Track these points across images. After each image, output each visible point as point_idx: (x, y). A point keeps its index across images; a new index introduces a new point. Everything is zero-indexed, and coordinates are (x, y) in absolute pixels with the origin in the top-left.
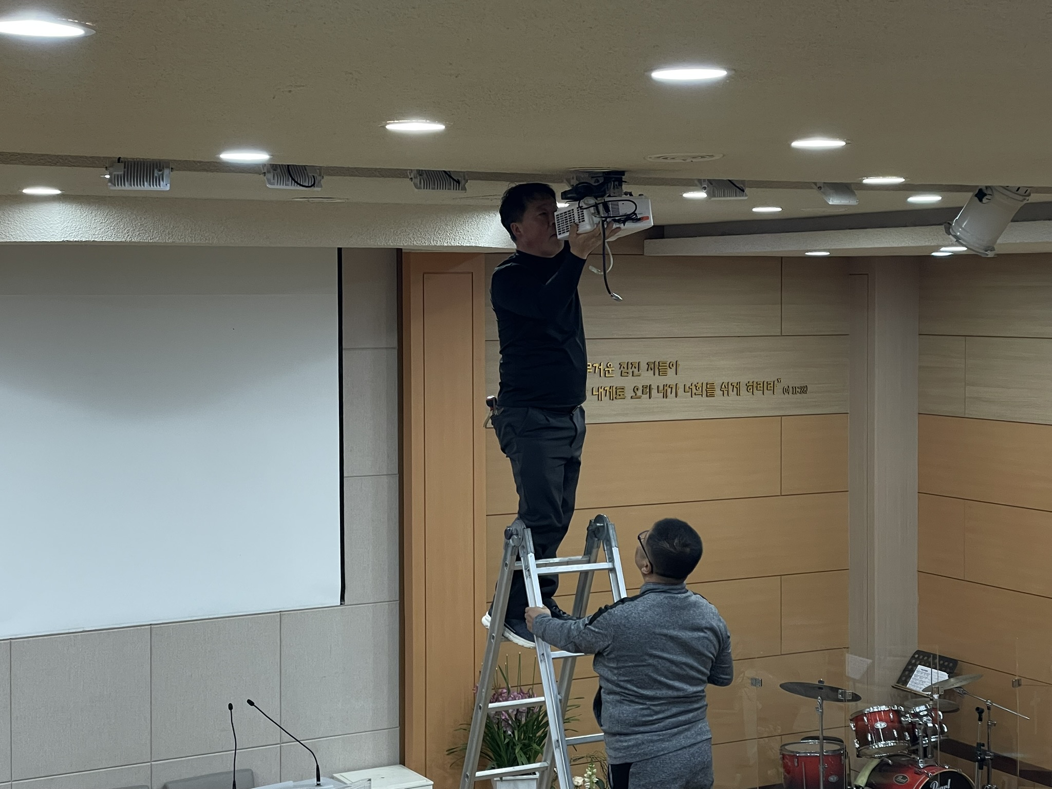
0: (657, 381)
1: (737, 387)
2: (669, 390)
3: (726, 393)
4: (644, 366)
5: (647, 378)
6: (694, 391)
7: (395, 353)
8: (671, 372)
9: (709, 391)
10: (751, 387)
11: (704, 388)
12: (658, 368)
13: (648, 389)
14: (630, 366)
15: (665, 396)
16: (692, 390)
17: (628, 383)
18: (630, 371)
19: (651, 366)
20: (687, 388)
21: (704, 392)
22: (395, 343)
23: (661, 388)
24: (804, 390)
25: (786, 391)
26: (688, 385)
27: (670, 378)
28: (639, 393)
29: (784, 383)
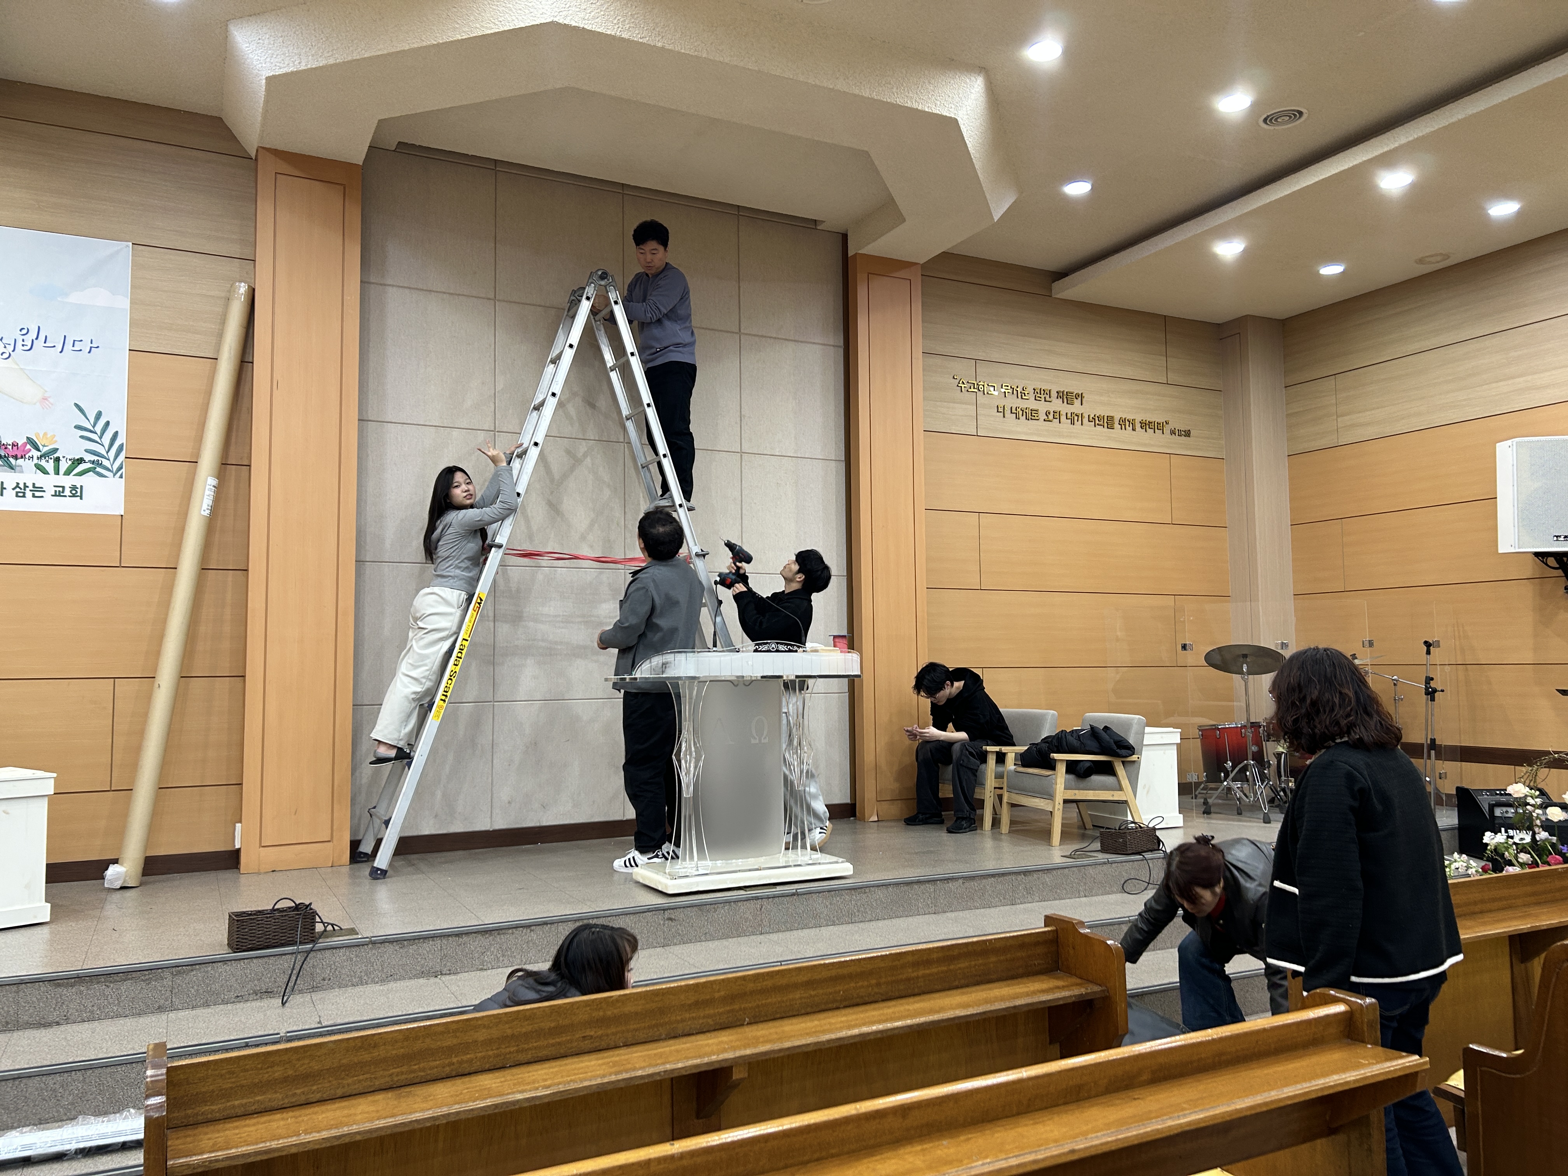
0: (1065, 409)
1: (1132, 423)
2: (1076, 418)
3: (1123, 426)
4: (1054, 394)
5: (1057, 405)
6: (1097, 422)
7: (841, 351)
8: (1077, 402)
9: (1109, 423)
10: (1145, 425)
11: (1106, 420)
12: (1066, 397)
13: (1057, 415)
14: (1042, 392)
15: (1073, 423)
16: (1097, 420)
17: (1042, 407)
18: (1043, 397)
19: (1060, 395)
20: (1091, 419)
21: (1106, 425)
22: (841, 342)
23: (1069, 415)
24: (1188, 434)
25: (1173, 432)
26: (1092, 416)
27: (1076, 408)
28: (1051, 417)
29: (1171, 426)
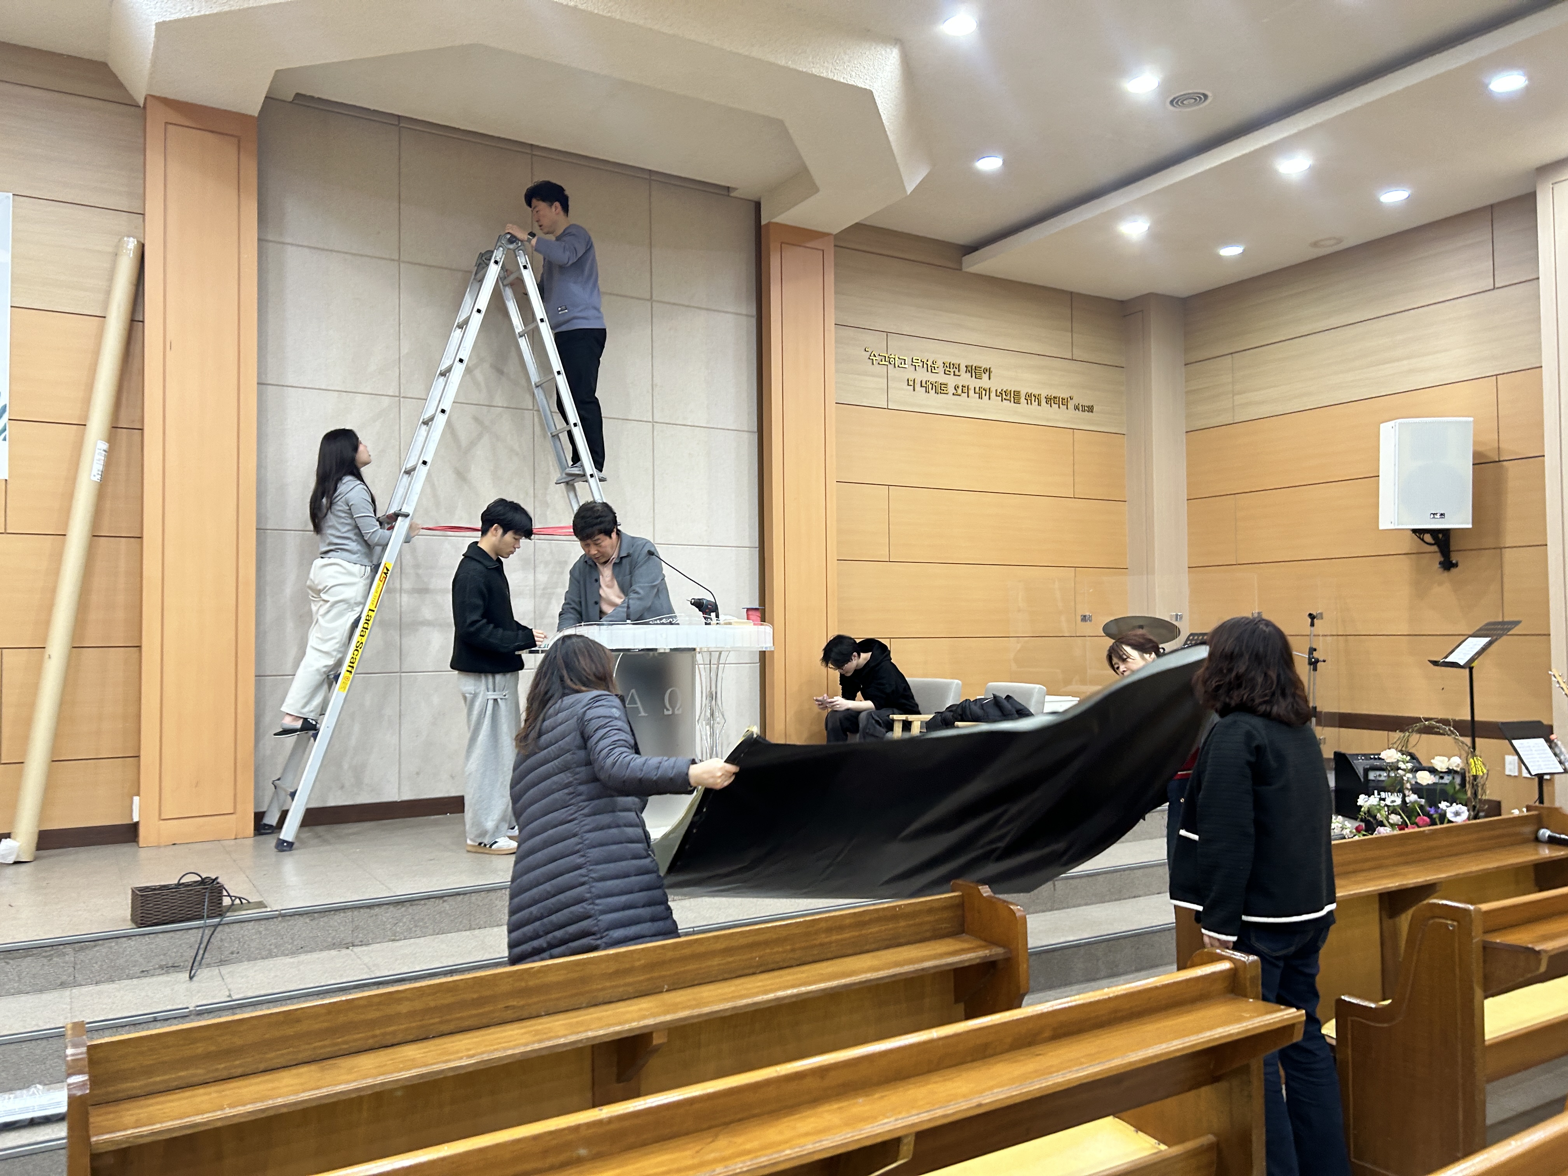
0: (973, 383)
1: (1038, 398)
2: (984, 392)
3: (1029, 401)
4: (963, 368)
5: (965, 379)
6: (1004, 397)
7: (754, 321)
8: (985, 377)
9: (1015, 397)
10: (1050, 400)
11: (1012, 395)
12: (974, 371)
13: (965, 389)
14: (952, 366)
15: (980, 397)
16: (1004, 395)
17: (951, 381)
18: (952, 370)
19: (970, 369)
20: (998, 393)
21: (1012, 399)
22: (754, 312)
23: (977, 390)
24: (1091, 409)
25: (1076, 408)
26: (999, 390)
27: (984, 382)
28: (960, 391)
29: (1075, 401)
